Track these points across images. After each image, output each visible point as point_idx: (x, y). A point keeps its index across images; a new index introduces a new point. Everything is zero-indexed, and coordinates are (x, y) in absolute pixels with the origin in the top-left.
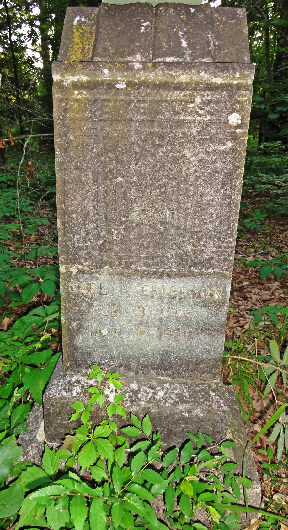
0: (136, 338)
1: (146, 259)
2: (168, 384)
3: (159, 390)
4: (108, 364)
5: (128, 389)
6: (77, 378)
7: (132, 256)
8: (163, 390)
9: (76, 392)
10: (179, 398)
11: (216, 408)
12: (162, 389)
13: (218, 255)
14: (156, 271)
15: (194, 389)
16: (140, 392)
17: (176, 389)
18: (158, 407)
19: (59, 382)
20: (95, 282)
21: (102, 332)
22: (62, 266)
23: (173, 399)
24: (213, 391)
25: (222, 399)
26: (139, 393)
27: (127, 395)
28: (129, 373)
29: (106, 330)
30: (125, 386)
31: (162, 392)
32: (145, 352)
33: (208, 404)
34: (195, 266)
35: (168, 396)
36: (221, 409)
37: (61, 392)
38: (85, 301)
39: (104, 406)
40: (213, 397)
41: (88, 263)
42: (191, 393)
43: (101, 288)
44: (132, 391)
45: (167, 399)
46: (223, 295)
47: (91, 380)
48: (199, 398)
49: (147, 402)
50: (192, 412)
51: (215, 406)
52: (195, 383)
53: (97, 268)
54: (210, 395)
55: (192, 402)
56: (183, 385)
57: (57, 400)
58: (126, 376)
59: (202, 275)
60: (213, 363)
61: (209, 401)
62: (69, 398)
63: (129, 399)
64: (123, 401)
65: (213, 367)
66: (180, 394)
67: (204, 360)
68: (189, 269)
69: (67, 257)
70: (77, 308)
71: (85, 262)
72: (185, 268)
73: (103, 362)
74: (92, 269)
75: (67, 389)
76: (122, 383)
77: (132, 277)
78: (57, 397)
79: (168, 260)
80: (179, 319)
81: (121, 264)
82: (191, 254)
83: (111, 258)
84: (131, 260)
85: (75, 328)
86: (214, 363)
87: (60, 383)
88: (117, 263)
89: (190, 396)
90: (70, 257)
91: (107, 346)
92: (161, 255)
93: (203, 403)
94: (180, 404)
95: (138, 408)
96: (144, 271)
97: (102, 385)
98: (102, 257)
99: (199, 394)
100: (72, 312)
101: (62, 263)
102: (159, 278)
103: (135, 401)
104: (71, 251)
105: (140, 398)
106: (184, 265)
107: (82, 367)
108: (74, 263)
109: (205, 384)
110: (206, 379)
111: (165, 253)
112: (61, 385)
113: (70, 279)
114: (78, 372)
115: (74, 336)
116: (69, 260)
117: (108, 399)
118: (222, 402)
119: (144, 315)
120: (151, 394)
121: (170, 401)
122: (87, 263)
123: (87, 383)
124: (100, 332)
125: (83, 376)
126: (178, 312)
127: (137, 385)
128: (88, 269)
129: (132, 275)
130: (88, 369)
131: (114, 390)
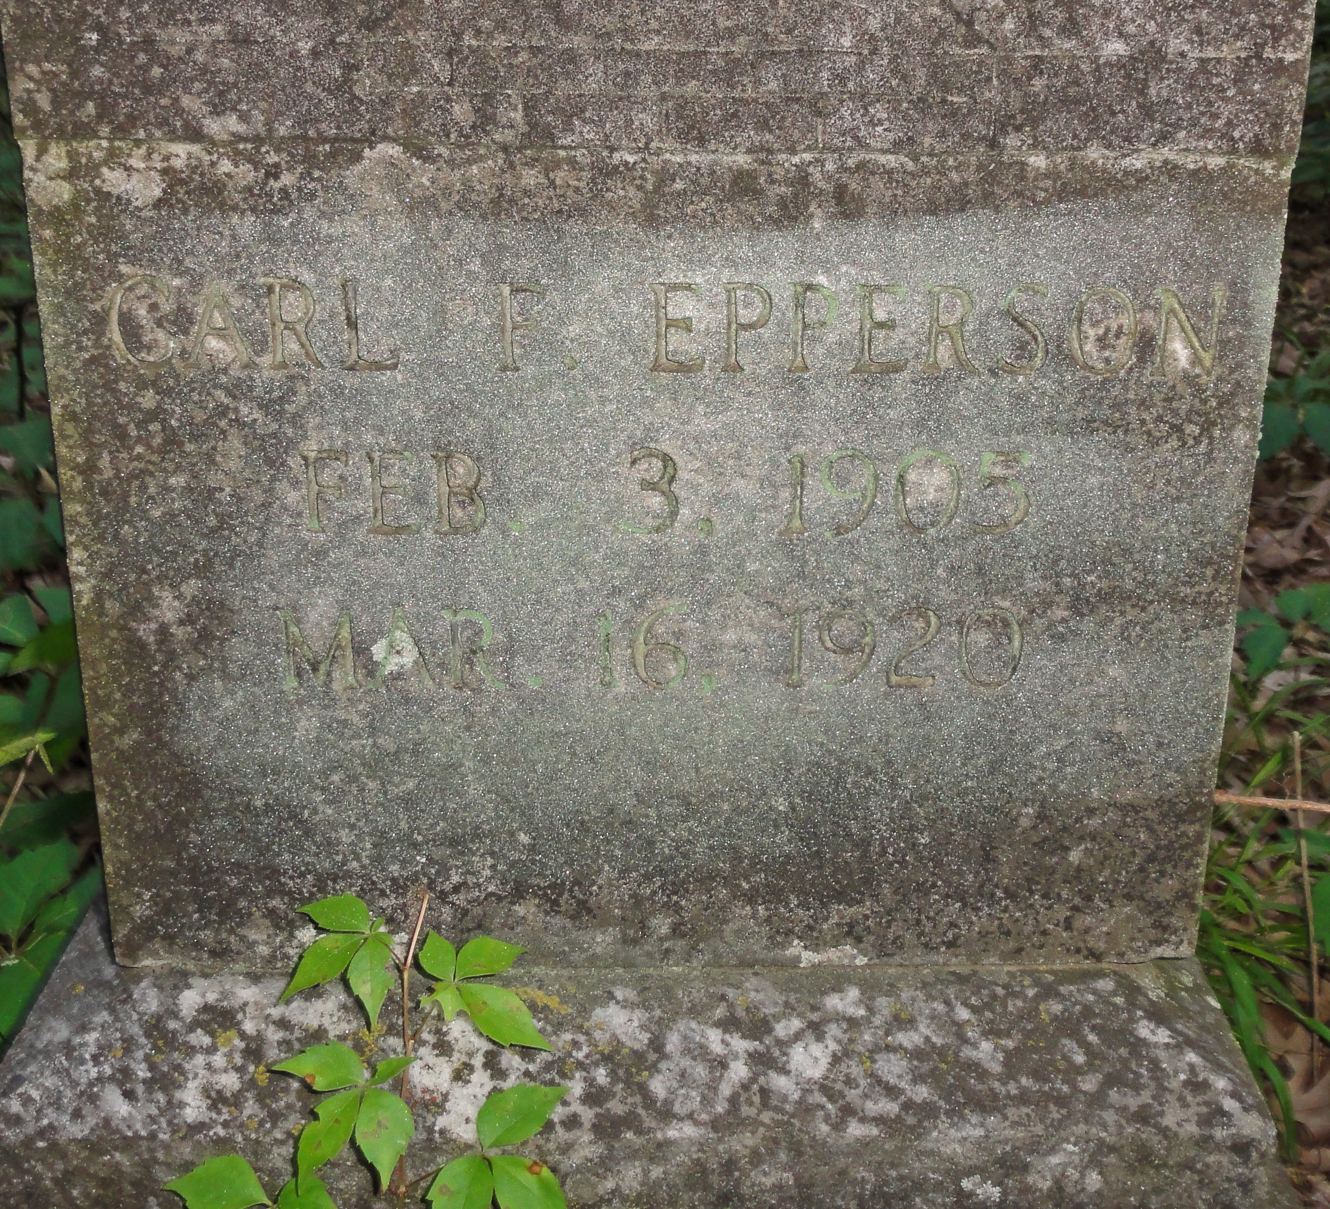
0: (621, 688)
1: (681, 77)
2: (854, 993)
3: (798, 1036)
4: (431, 886)
5: (576, 1044)
6: (211, 997)
7: (571, 57)
8: (820, 1037)
9: (206, 1091)
10: (933, 1078)
11: (1192, 1129)
12: (817, 1030)
13: (1198, 31)
14: (752, 175)
15: (1032, 1013)
16: (663, 1055)
17: (910, 1023)
18: (796, 1149)
19: (83, 1028)
20: (307, 277)
21: (378, 650)
22: (42, 151)
23: (891, 1091)
24: (1158, 1016)
25: (1219, 1068)
26: (654, 1068)
27: (576, 1087)
28: (584, 937)
29: (402, 638)
30: (559, 1026)
31: (816, 1049)
32: (686, 783)
33: (1133, 1103)
34: (1035, 123)
35: (855, 1070)
36: (1219, 1133)
37: (93, 1099)
38: (238, 422)
39: (410, 1176)
40: (1162, 1054)
41: (244, 118)
42: (1010, 1044)
43: (352, 324)
44: (607, 1059)
45: (852, 1095)
46: (1224, 343)
47: (318, 1005)
48: (1073, 1072)
49: (715, 1124)
50: (1025, 1168)
51: (1181, 1114)
52: (1031, 974)
53: (310, 160)
54: (1138, 1046)
55: (1023, 1098)
56: (951, 992)
57: (64, 1156)
58: (561, 959)
59: (1082, 193)
60: (1150, 830)
61: (1137, 1088)
62: (153, 1136)
63: (587, 1115)
64: (549, 1126)
65: (1151, 859)
66: (941, 1052)
67: (1091, 812)
68: (993, 144)
69: (74, 74)
70: (178, 481)
71: (217, 111)
72: (965, 136)
73: (395, 869)
74: (274, 172)
75: (142, 1072)
76: (533, 1007)
77: (575, 227)
78: (62, 1137)
79: (841, 78)
80: (921, 529)
81: (492, 119)
82: (1009, 25)
83: (415, 71)
84: (563, 88)
85: (179, 632)
86: (1162, 829)
87: (92, 1037)
88: (461, 112)
89: (1006, 1064)
90: (97, 71)
91: (415, 753)
92: (788, 45)
93: (1097, 1100)
94: (943, 1122)
95: (656, 1172)
96: (665, 176)
97: (391, 1030)
98: (350, 68)
99: (1068, 1044)
100: (145, 515)
101: (38, 126)
102: (777, 223)
103: (630, 1121)
104: (99, 28)
105: (668, 1102)
106: (953, 113)
107: (245, 918)
108: (133, 119)
109: (1101, 974)
110: (1102, 946)
111: (817, 22)
112: (93, 1049)
113: (112, 257)
114: (221, 953)
115: (173, 693)
116: (89, 96)
117: (441, 1122)
118: (1221, 1083)
119: (674, 514)
120: (739, 1071)
121: (872, 1108)
122: (233, 123)
123: (283, 1024)
124: (361, 651)
125: (255, 978)
126: (912, 476)
127: (639, 1016)
128: (246, 174)
129: (582, 212)
130: (291, 927)
131: (478, 1061)
